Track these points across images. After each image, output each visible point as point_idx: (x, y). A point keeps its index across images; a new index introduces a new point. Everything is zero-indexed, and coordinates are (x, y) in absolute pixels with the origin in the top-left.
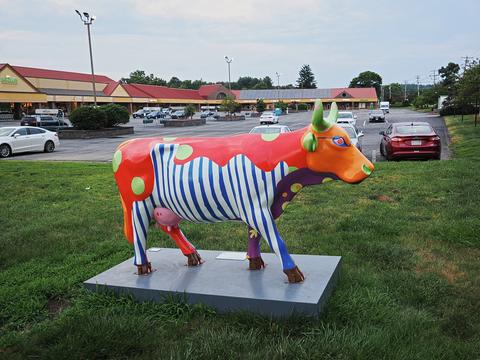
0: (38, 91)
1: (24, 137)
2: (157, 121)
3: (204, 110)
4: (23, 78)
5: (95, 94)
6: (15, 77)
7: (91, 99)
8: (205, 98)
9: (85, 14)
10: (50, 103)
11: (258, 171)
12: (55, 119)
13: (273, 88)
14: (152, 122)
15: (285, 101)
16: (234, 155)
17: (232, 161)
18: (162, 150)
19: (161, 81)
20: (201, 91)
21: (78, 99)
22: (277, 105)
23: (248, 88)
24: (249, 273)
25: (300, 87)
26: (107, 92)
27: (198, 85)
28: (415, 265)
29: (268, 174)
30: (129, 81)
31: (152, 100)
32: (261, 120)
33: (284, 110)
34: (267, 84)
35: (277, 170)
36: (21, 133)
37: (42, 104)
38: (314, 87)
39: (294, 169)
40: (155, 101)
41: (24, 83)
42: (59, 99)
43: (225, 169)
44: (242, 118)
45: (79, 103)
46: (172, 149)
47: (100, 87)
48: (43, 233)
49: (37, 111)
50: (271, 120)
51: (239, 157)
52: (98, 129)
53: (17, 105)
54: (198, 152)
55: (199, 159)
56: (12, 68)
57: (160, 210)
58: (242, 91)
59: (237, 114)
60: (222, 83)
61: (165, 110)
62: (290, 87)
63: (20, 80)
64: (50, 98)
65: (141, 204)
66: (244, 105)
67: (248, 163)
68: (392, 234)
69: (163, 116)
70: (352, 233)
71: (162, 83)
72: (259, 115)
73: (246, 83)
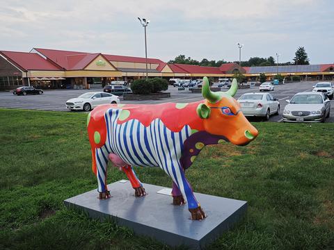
0: (117, 70)
1: (99, 99)
2: (187, 89)
3: (221, 81)
4: (108, 61)
5: (147, 71)
6: (104, 61)
7: (145, 74)
8: (224, 73)
9: (144, 20)
10: (124, 77)
11: (169, 132)
12: (124, 88)
13: (276, 65)
14: (184, 89)
15: (282, 74)
16: (154, 119)
17: (153, 123)
18: (111, 113)
19: (195, 61)
20: (221, 68)
21: (141, 74)
22: (276, 77)
23: (255, 65)
24: (173, 206)
25: (295, 64)
26: (158, 70)
27: (221, 63)
28: (315, 215)
29: (176, 135)
30: (174, 62)
31: (187, 75)
32: (261, 88)
33: (281, 81)
34: (270, 62)
35: (183, 131)
36: (97, 96)
37: (119, 78)
38: (307, 63)
39: (195, 131)
40: (190, 75)
41: (109, 64)
42: (129, 74)
43: (148, 128)
44: (248, 87)
45: (141, 77)
46: (117, 112)
47: (154, 66)
48: (72, 162)
49: (113, 82)
50: (268, 88)
51: (157, 120)
52: (148, 94)
53: (105, 78)
54: (133, 115)
55: (132, 120)
56: (103, 56)
57: (112, 155)
58: (251, 68)
59: (244, 84)
60: (238, 63)
61: (194, 82)
62: (288, 64)
63: (107, 63)
64: (124, 74)
65: (99, 150)
66: (251, 77)
67: (162, 124)
68: (309, 186)
69: (192, 85)
70: (277, 182)
71: (196, 63)
72: (259, 85)
73: (255, 62)
